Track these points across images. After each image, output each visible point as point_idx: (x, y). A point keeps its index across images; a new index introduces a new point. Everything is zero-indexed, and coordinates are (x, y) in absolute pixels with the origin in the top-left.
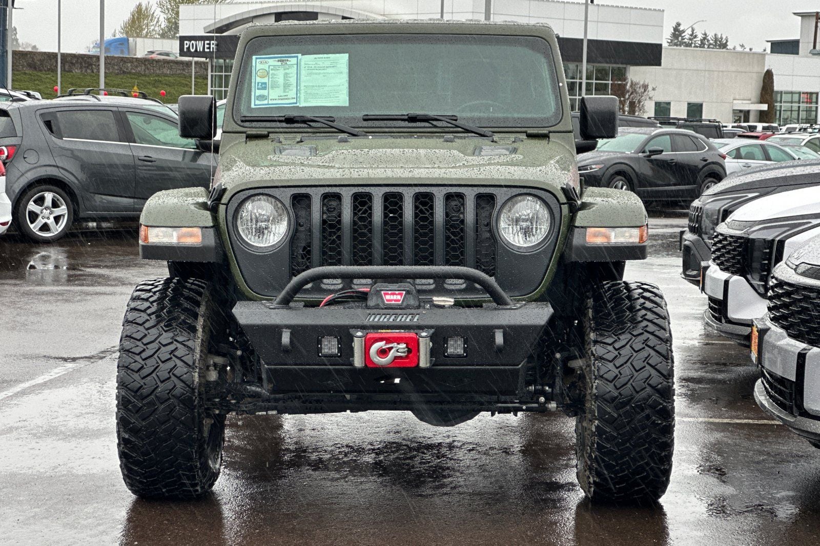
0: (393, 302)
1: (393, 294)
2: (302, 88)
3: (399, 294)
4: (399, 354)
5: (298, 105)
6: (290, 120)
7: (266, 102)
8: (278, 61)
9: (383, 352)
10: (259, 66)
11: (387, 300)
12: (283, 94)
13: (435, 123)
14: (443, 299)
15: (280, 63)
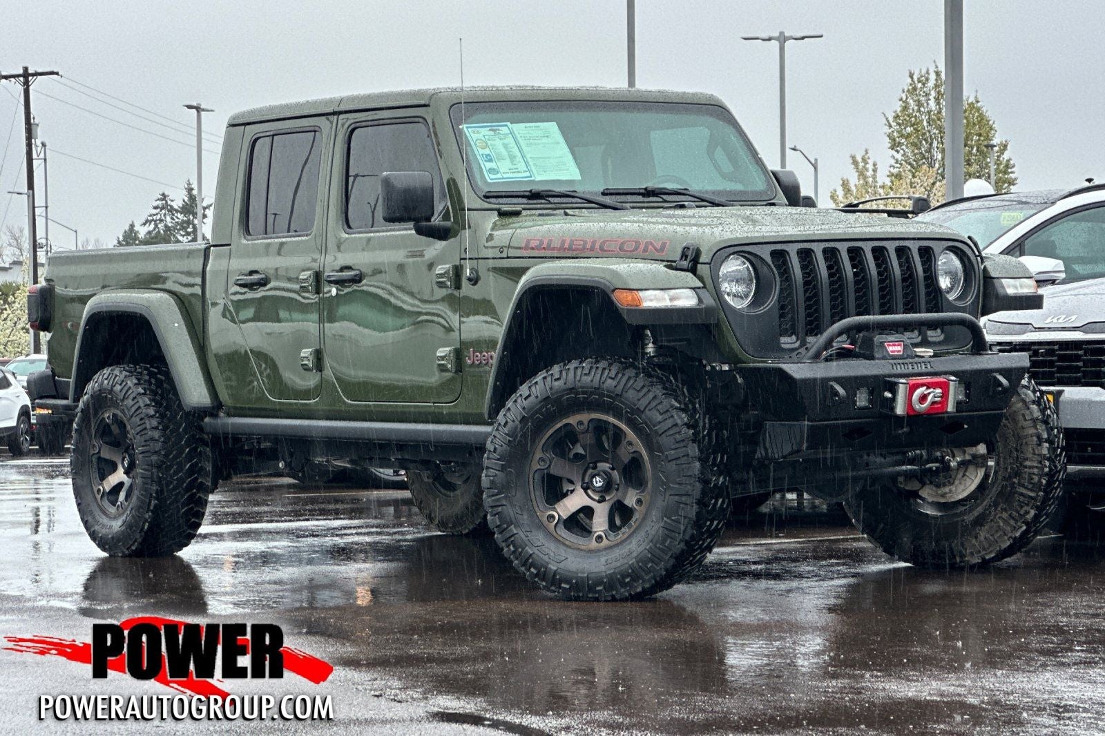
0: (896, 353)
1: (894, 345)
2: (529, 160)
3: (899, 345)
4: (937, 399)
5: (533, 178)
6: (535, 196)
7: (499, 176)
8: (490, 130)
9: (923, 398)
10: (475, 136)
11: (892, 352)
12: (511, 166)
13: (665, 197)
14: (923, 349)
15: (492, 133)
